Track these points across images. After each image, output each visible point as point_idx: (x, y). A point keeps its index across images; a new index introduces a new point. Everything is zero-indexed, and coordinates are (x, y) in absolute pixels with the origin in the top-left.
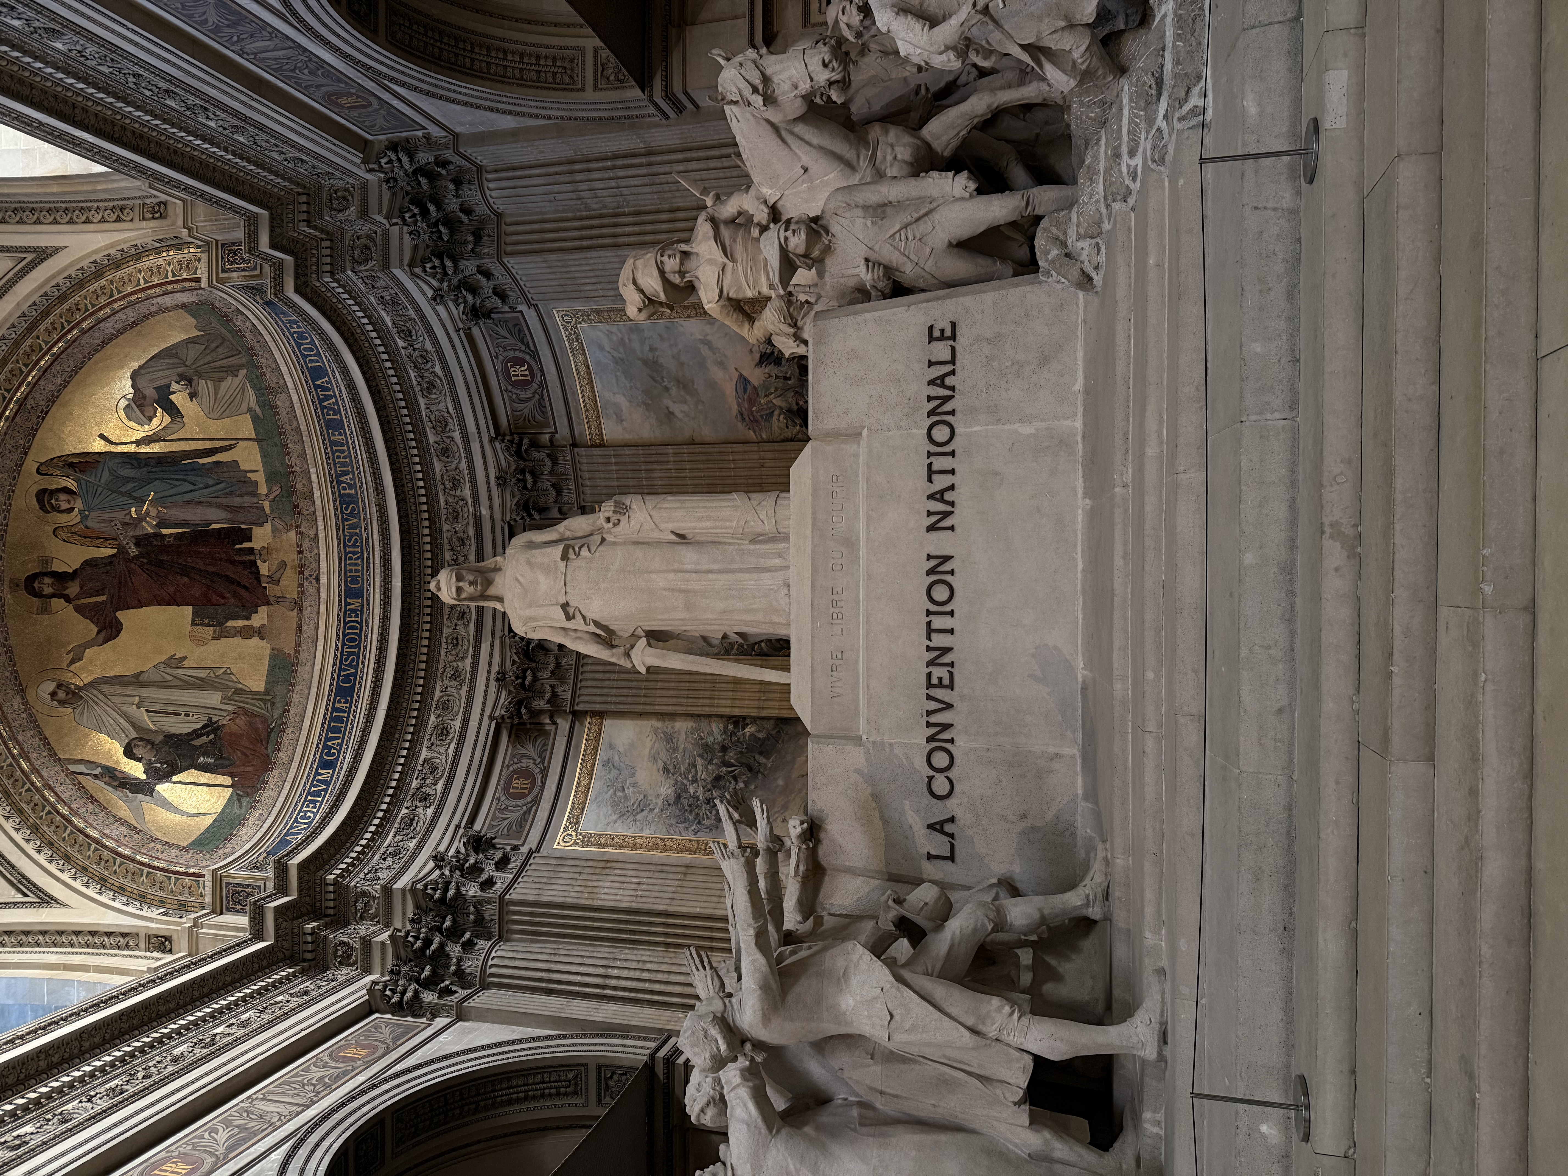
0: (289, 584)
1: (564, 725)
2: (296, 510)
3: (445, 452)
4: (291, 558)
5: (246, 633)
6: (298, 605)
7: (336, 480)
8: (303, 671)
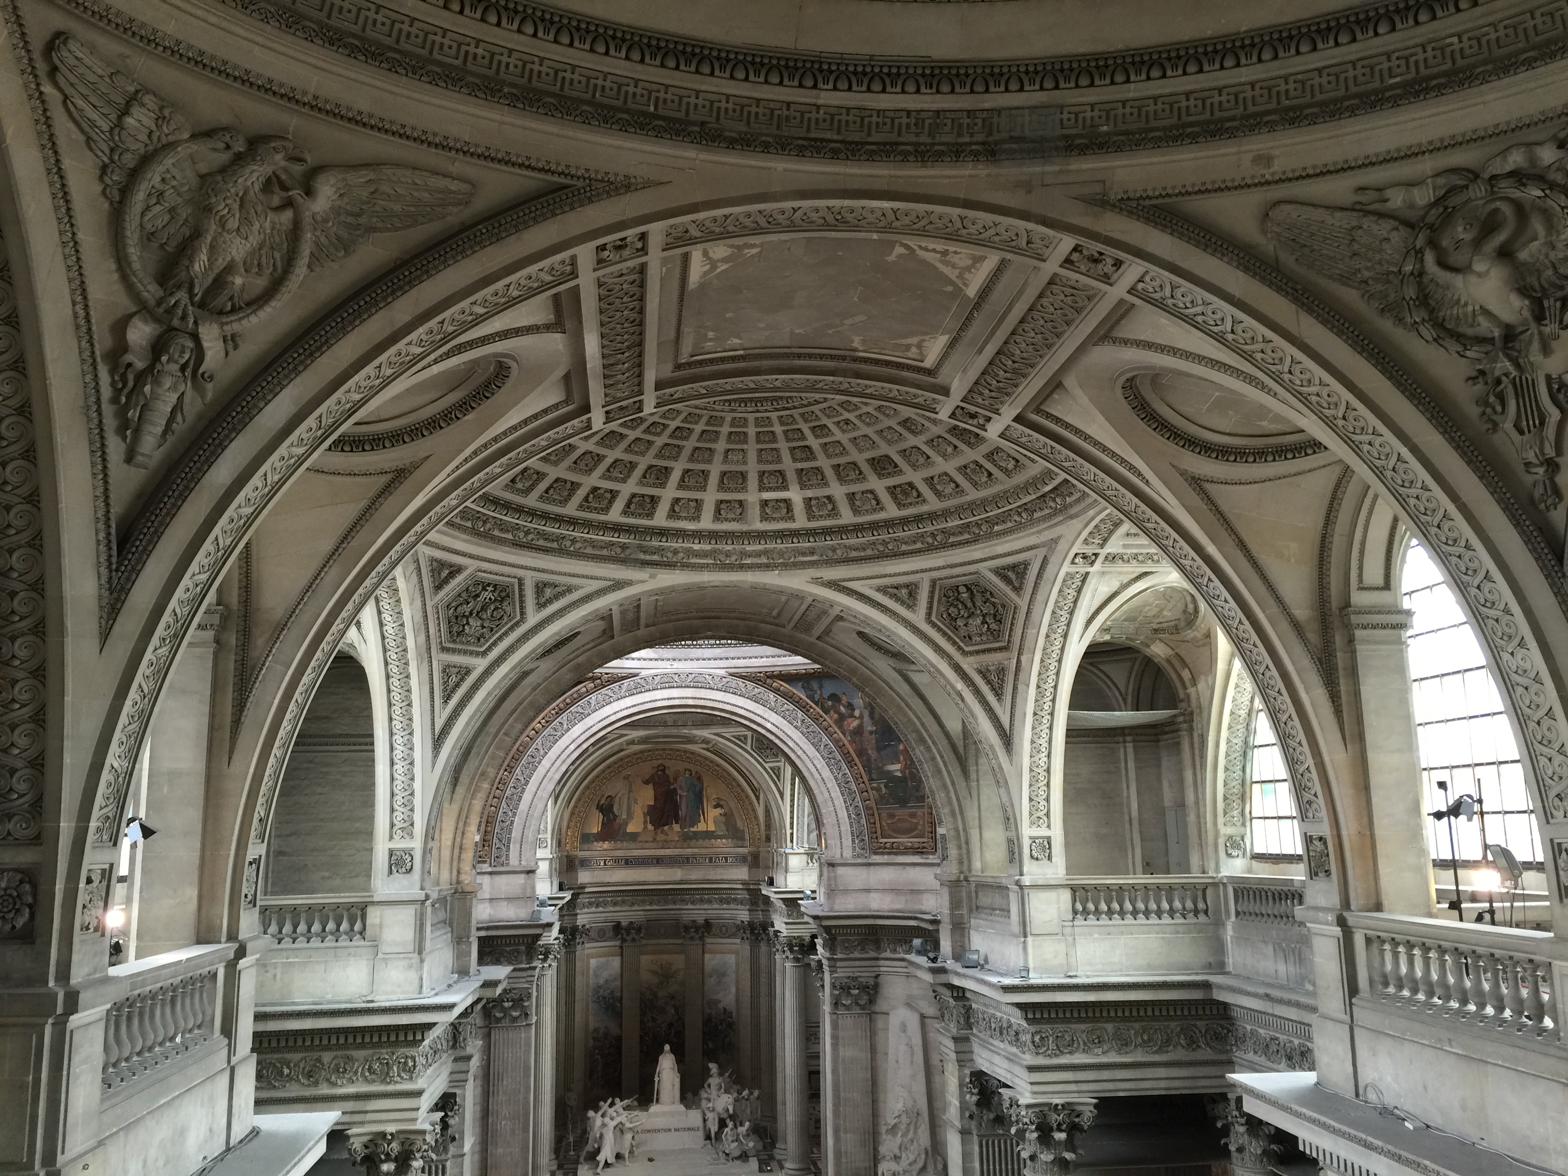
0: (661, 837)
1: (618, 943)
2: (685, 840)
3: (702, 901)
4: (669, 838)
5: (645, 822)
6: (654, 840)
7: (694, 856)
8: (633, 845)
